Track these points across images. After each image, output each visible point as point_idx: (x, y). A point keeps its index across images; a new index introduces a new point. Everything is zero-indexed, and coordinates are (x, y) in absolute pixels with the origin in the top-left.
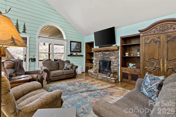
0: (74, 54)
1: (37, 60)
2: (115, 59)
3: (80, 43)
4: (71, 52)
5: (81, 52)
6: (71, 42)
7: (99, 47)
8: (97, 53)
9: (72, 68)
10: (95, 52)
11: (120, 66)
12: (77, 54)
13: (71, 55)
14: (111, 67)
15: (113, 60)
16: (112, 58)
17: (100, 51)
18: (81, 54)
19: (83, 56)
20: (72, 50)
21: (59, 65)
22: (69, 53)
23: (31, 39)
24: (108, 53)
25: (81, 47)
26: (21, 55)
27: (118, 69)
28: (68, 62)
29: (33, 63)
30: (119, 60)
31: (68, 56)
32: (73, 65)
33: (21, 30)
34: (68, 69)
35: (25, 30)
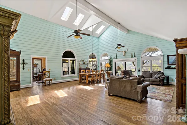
6: (168, 56)
20: (170, 63)
21: (152, 75)
22: (166, 66)
29: (139, 72)
31: (166, 68)
33: (133, 56)
34: (156, 78)
35: (135, 55)
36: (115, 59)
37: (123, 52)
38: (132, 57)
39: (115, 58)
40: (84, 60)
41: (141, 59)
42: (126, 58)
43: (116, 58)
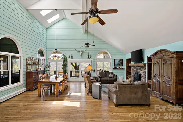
0: (117, 67)
1: (96, 71)
2: (144, 73)
3: (122, 59)
4: (115, 66)
5: (122, 66)
6: (115, 59)
7: (134, 63)
8: (133, 68)
9: (113, 77)
10: (132, 66)
11: (146, 78)
12: (119, 68)
13: (115, 68)
14: (141, 79)
15: (142, 74)
16: (142, 72)
17: (135, 66)
18: (123, 67)
19: (124, 69)
20: (116, 65)
21: (106, 75)
22: (114, 67)
23: (94, 61)
24: (139, 68)
25: (122, 63)
26: (87, 65)
27: (145, 80)
28: (112, 73)
29: (94, 73)
30: (146, 74)
31: (113, 69)
32: (114, 75)
33: (90, 57)
34: (111, 77)
35: (91, 56)
36: (70, 59)
37: (80, 51)
38: (88, 58)
39: (70, 57)
40: (32, 58)
41: (96, 60)
42: (83, 58)
43: (72, 58)
